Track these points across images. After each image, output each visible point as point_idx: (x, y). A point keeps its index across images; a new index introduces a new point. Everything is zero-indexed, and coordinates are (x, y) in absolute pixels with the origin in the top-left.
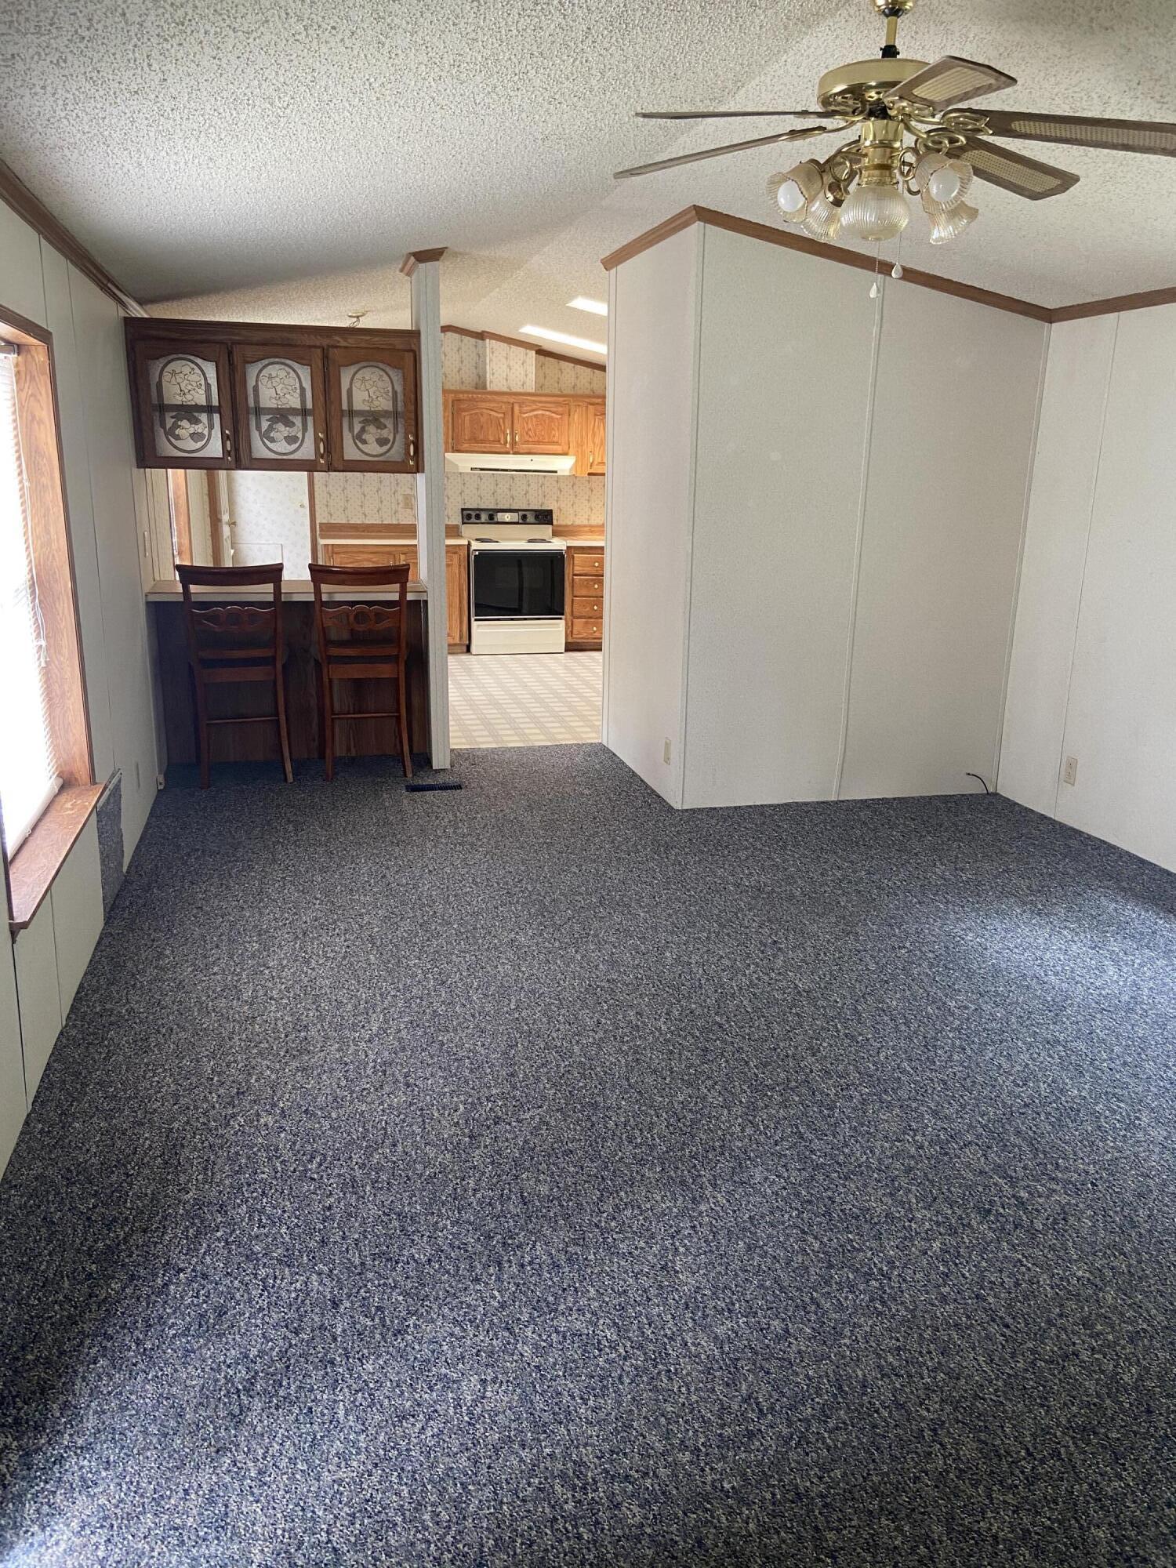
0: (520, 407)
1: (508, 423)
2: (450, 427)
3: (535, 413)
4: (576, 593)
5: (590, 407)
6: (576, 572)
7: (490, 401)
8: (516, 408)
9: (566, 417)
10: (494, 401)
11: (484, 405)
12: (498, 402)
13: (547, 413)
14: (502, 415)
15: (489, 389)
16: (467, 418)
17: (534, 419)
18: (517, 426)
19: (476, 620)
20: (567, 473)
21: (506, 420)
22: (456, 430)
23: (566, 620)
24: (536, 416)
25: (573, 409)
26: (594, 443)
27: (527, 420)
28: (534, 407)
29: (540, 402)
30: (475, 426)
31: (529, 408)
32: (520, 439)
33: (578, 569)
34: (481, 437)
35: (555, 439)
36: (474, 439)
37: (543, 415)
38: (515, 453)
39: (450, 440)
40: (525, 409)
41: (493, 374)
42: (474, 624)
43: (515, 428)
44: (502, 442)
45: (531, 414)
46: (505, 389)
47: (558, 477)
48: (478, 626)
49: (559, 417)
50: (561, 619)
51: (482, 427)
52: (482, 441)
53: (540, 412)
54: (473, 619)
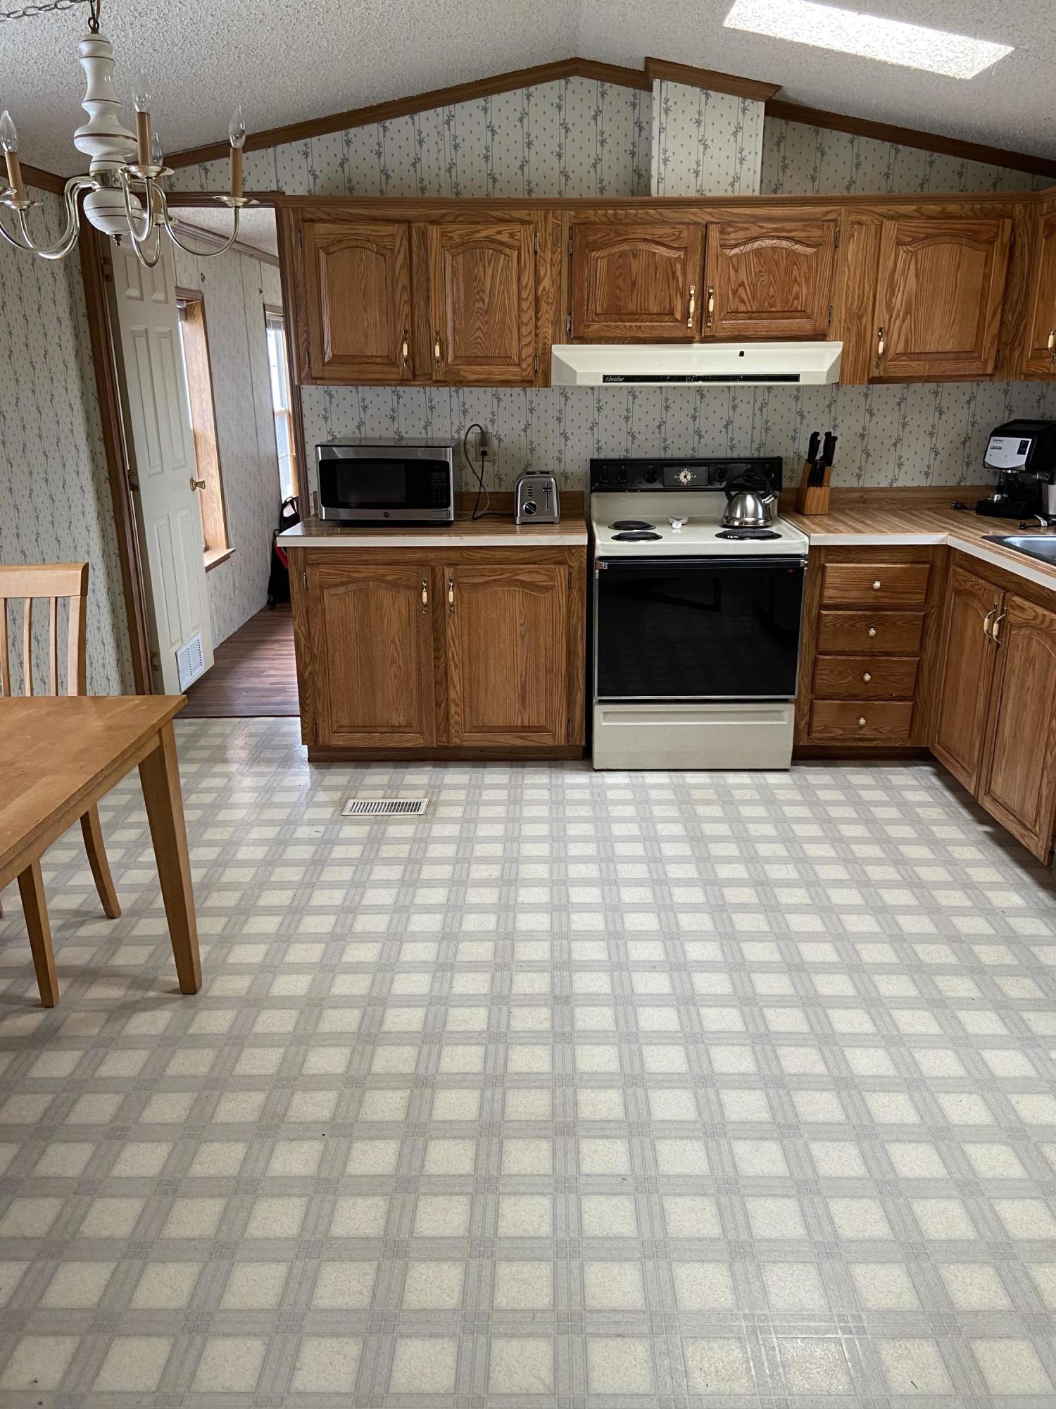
0: (722, 232)
1: (693, 273)
2: (565, 287)
3: (757, 244)
4: (824, 646)
5: (888, 224)
6: (826, 601)
7: (652, 223)
8: (714, 234)
9: (827, 253)
10: (664, 222)
11: (640, 232)
12: (673, 224)
13: (785, 244)
14: (682, 254)
15: (654, 194)
16: (602, 264)
17: (754, 261)
18: (713, 278)
19: (601, 702)
20: (822, 381)
21: (690, 268)
22: (577, 293)
23: (797, 703)
24: (758, 253)
25: (845, 230)
26: (889, 307)
27: (735, 264)
28: (755, 231)
29: (769, 219)
30: (620, 282)
31: (741, 234)
32: (719, 306)
33: (831, 594)
34: (632, 307)
35: (798, 305)
36: (616, 312)
37: (774, 249)
38: (706, 340)
39: (564, 316)
40: (733, 237)
41: (666, 161)
42: (598, 710)
43: (709, 282)
44: (678, 316)
45: (749, 247)
46: (692, 194)
47: (798, 389)
48: (606, 713)
49: (810, 251)
50: (786, 701)
51: (634, 284)
52: (633, 316)
53: (769, 242)
54: (596, 698)
